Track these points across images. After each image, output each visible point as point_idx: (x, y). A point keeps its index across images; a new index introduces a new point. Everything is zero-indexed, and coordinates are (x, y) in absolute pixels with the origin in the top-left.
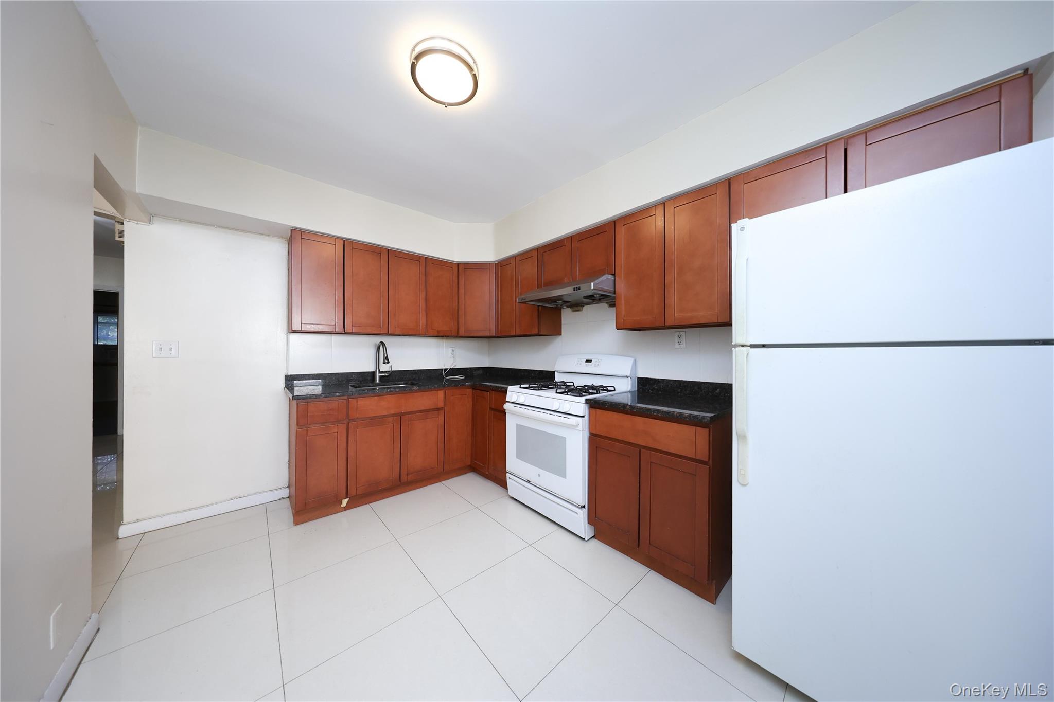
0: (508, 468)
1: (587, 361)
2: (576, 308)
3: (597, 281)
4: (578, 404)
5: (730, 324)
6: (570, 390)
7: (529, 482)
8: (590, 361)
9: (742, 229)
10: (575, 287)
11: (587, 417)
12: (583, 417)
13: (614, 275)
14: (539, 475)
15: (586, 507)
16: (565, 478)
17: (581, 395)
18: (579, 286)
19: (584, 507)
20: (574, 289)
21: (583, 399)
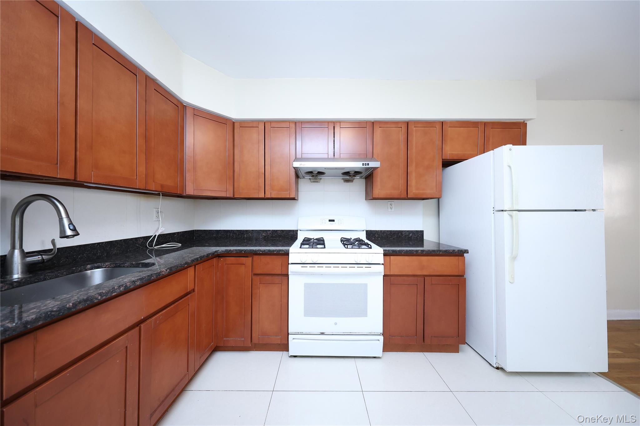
1: (330, 221)
7: (322, 334)
8: (333, 221)
10: (364, 163)
14: (336, 324)
15: (382, 334)
18: (368, 163)
20: (363, 164)
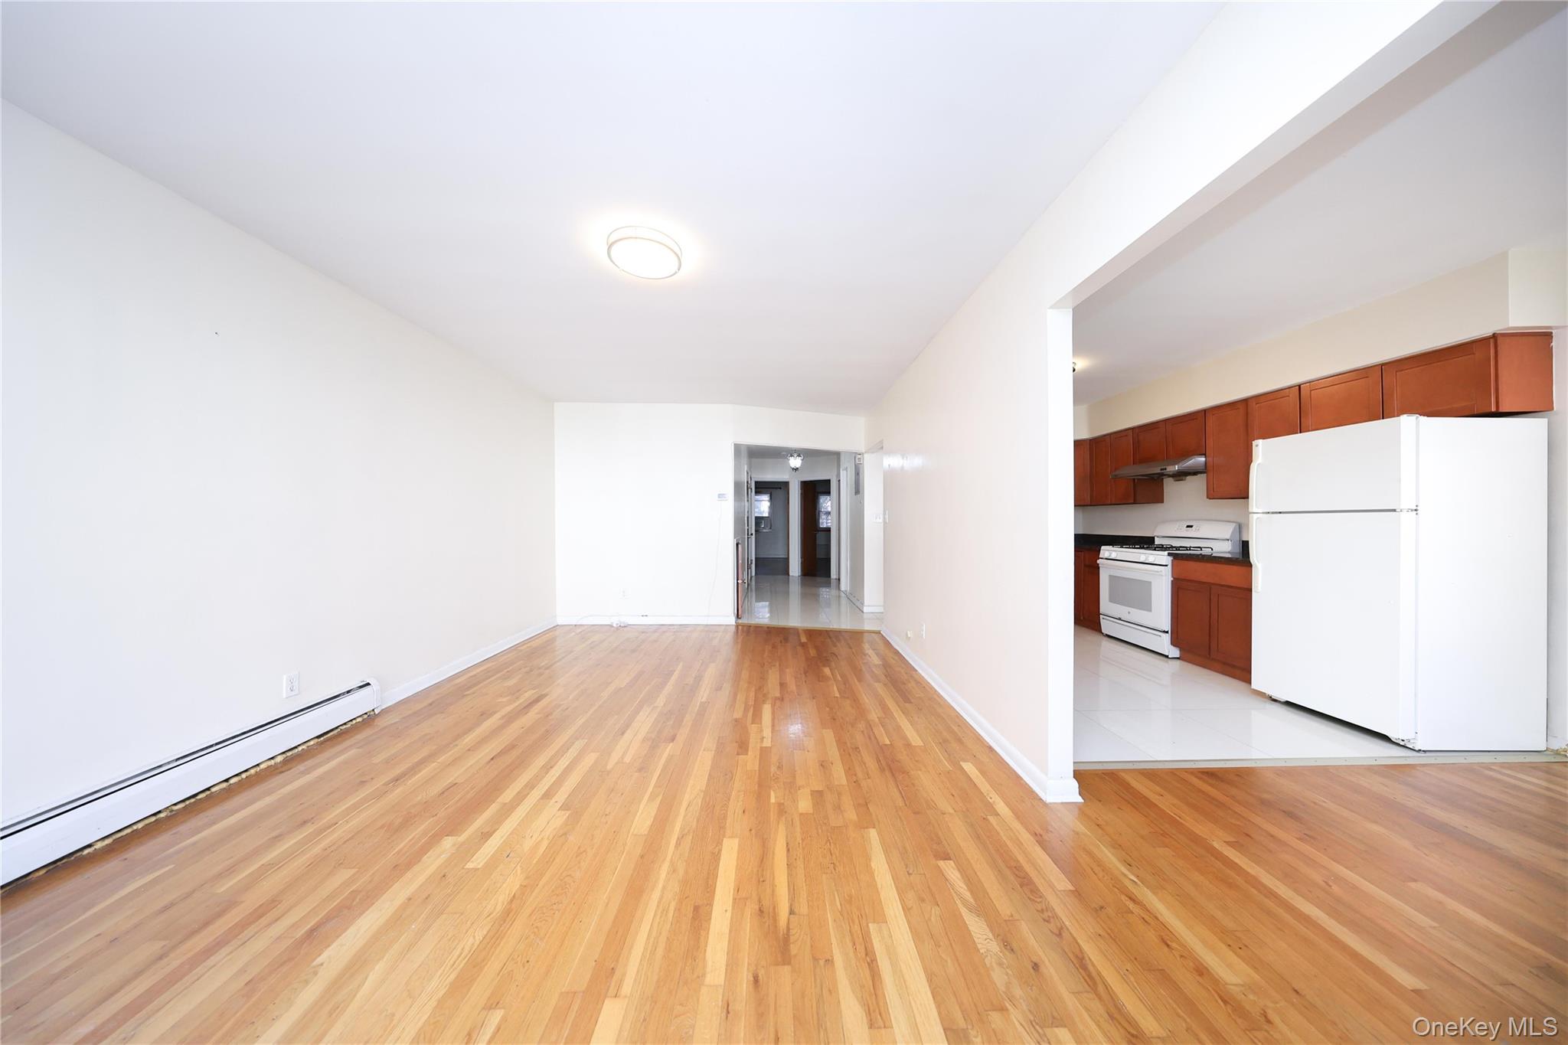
0: (1101, 611)
1: (1188, 526)
2: (1178, 478)
3: (1180, 465)
4: (1163, 557)
5: (1248, 498)
6: (1162, 548)
7: (1120, 619)
8: (1191, 526)
9: (1257, 446)
11: (1170, 566)
12: (1166, 566)
13: (1205, 455)
14: (1129, 613)
15: (1170, 632)
16: (1151, 611)
17: (1165, 551)
18: (1167, 467)
19: (1167, 632)
21: (1166, 553)
